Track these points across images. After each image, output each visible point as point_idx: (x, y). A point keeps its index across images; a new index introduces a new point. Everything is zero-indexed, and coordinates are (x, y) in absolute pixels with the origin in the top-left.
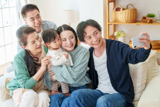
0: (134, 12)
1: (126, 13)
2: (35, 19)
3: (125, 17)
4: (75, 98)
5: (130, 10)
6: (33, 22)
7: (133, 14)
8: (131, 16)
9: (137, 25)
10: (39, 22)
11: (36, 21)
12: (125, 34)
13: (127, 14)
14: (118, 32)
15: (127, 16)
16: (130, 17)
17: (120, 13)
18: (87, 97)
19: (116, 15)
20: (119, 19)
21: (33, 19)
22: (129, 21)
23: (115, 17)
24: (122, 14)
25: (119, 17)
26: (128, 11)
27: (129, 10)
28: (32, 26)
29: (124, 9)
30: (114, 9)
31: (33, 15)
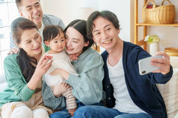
0: (171, 10)
1: (160, 10)
3: (159, 16)
4: (81, 116)
5: (166, 7)
8: (166, 15)
9: (175, 27)
12: (159, 39)
13: (161, 12)
14: (149, 37)
15: (161, 14)
16: (165, 16)
17: (153, 11)
18: (98, 115)
19: (147, 13)
20: (151, 18)
22: (165, 22)
23: (146, 17)
24: (155, 13)
25: (151, 16)
26: (162, 8)
27: (164, 7)
28: (29, 17)
29: (157, 6)
30: (144, 6)
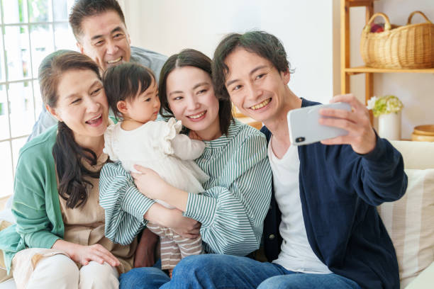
0: (428, 34)
1: (400, 36)
2: (108, 40)
3: (398, 49)
4: (187, 276)
5: (414, 29)
6: (102, 48)
7: (424, 39)
8: (415, 47)
10: (117, 49)
11: (110, 48)
12: (400, 105)
13: (403, 40)
14: (377, 99)
15: (403, 45)
16: (413, 49)
17: (384, 37)
18: (229, 277)
19: (370, 45)
20: (381, 55)
21: (100, 40)
22: (412, 63)
23: (369, 52)
24: (388, 43)
25: (380, 50)
26: (406, 31)
27: (410, 29)
28: (98, 60)
29: (393, 27)
30: (364, 28)
31: (102, 26)
